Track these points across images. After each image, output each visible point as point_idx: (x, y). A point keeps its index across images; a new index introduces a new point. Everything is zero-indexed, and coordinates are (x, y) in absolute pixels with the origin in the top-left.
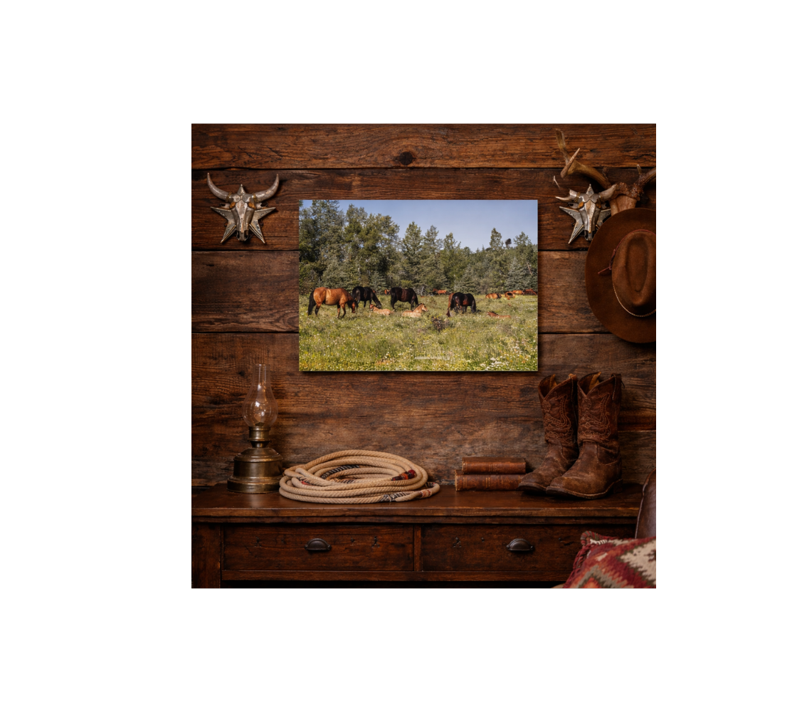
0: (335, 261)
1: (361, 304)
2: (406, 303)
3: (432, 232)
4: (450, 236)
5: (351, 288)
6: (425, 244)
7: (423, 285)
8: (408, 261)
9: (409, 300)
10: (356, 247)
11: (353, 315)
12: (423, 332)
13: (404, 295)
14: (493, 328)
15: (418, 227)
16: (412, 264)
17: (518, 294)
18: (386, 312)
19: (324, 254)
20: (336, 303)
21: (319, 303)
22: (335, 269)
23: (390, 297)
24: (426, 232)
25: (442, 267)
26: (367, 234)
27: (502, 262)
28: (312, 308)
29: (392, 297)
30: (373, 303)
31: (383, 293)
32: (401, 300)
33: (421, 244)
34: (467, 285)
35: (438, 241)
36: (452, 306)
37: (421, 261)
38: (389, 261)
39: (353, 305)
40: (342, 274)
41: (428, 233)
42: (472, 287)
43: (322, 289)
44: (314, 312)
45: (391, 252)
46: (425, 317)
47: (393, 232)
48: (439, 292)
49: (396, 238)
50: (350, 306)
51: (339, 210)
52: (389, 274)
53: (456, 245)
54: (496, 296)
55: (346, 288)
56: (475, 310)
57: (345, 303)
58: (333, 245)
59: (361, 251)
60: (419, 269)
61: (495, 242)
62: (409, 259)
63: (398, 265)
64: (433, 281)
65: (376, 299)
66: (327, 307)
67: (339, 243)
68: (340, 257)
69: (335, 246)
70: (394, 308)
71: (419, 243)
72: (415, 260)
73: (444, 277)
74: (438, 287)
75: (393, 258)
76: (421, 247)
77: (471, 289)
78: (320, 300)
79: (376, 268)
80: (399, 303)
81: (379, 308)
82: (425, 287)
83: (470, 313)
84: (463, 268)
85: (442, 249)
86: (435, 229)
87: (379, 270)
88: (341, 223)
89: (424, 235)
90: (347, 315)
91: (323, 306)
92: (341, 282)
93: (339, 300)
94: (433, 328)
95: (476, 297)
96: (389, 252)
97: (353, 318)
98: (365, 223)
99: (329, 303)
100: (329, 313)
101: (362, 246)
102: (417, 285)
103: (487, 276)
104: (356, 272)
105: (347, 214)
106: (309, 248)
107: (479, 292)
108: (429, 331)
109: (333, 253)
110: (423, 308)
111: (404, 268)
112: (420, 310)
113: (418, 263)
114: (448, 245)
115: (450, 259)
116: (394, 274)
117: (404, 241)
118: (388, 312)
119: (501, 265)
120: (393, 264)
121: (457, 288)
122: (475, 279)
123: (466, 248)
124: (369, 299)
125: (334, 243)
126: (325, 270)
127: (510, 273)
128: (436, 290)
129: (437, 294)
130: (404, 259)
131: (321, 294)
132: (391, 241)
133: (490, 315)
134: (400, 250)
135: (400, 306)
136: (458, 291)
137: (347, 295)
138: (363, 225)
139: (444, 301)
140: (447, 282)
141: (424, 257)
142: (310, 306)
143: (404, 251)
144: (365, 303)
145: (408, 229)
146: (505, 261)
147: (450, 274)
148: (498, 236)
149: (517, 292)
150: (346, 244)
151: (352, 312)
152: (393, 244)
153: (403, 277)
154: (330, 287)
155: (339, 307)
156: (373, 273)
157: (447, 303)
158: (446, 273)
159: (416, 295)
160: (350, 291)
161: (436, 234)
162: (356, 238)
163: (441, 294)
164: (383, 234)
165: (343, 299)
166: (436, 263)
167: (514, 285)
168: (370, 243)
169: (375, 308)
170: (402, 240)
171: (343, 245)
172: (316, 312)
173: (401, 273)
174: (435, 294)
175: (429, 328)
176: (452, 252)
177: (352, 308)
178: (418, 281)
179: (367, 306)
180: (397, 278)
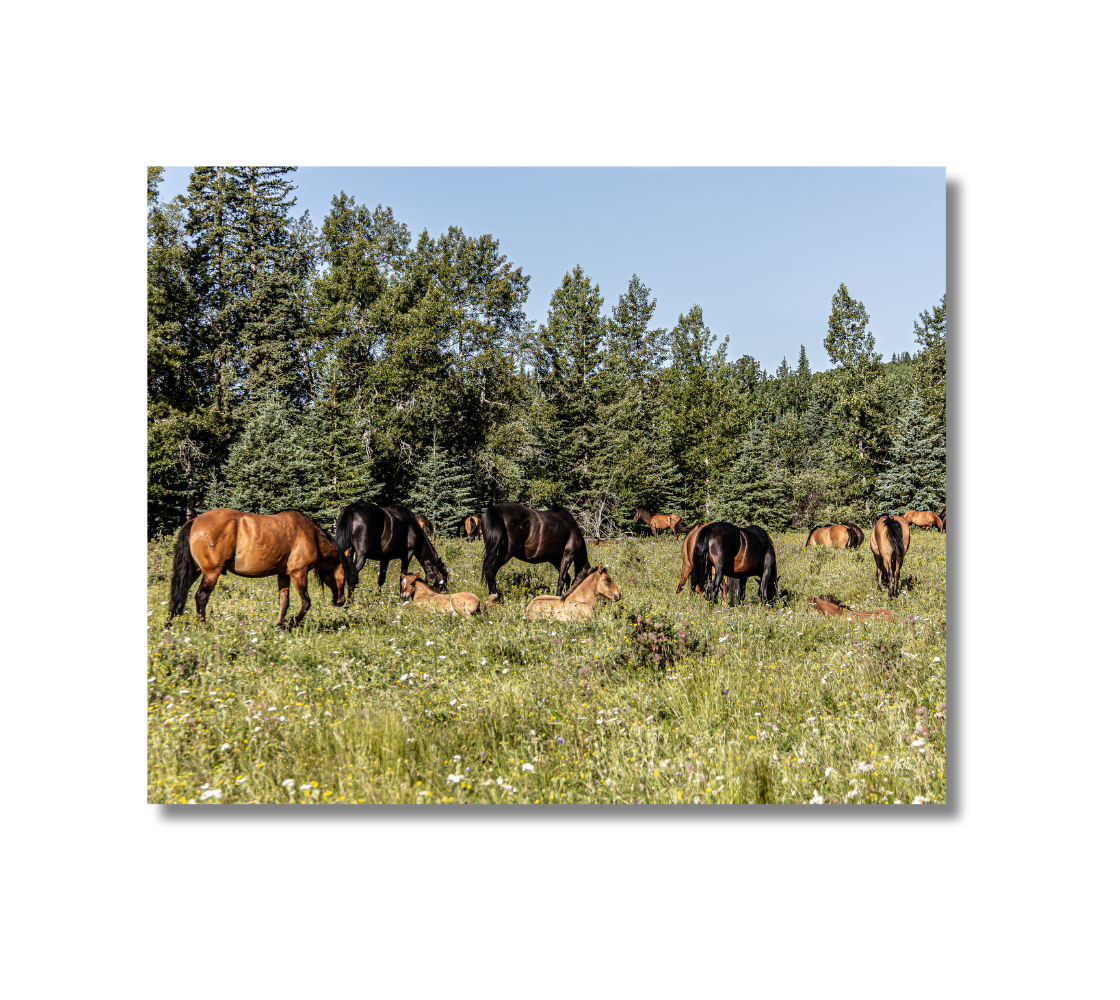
0: (271, 408)
1: (368, 574)
2: (541, 567)
3: (636, 306)
4: (694, 320)
5: (333, 511)
6: (614, 347)
7: (603, 497)
8: (553, 409)
9: (552, 555)
10: (357, 357)
11: (336, 613)
12: (600, 677)
13: (536, 537)
14: (838, 658)
15: (593, 285)
16: (568, 420)
17: (923, 527)
18: (461, 602)
19: (231, 381)
20: (276, 568)
21: (212, 568)
22: (274, 435)
23: (480, 545)
24: (617, 303)
25: (665, 428)
26: (404, 311)
27: (870, 412)
28: (188, 587)
29: (489, 545)
30: (416, 567)
31: (458, 530)
32: (522, 556)
33: (600, 348)
34: (749, 497)
35: (654, 335)
36: (699, 574)
37: (601, 409)
38: (486, 407)
39: (339, 575)
40: (301, 459)
41: (623, 306)
42: (764, 502)
43: (220, 515)
44: (191, 603)
45: (494, 374)
46: (606, 620)
47: (505, 301)
48: (655, 522)
49: (514, 321)
50: (326, 578)
51: (294, 213)
52: (486, 458)
53: (713, 351)
54: (843, 535)
55: (314, 509)
56: (772, 592)
57: (309, 567)
58: (264, 347)
59: (375, 370)
60: (591, 437)
61: (844, 336)
62: (560, 401)
63: (520, 424)
64: (633, 482)
65: (425, 552)
66: (240, 582)
67: (289, 336)
68: (297, 391)
69: (275, 348)
70: (493, 588)
71: (593, 348)
72: (581, 406)
73: (669, 466)
74: (653, 504)
75: (501, 397)
76: (600, 358)
77: (761, 510)
78: (215, 559)
79: (437, 433)
80: (514, 566)
81: (438, 588)
82: (610, 502)
83: (755, 602)
84: (731, 433)
85: (667, 364)
86: (644, 293)
87: (445, 444)
88: (303, 266)
89: (611, 315)
90: (313, 613)
91: (228, 580)
92: (295, 488)
93: (286, 556)
94: (633, 660)
95: (777, 539)
96: (487, 373)
97: (336, 625)
98: (397, 267)
99: (246, 567)
100: (247, 606)
101: (378, 351)
102: (585, 497)
103: (817, 462)
104: (352, 450)
105: (327, 230)
106: (173, 356)
107: (789, 523)
108: (619, 674)
109: (268, 375)
110: (602, 587)
111: (540, 433)
112: (590, 595)
113: (591, 415)
114: (689, 353)
115: (692, 400)
116: (501, 458)
117: (545, 336)
118: (470, 607)
119: (864, 421)
120: (502, 416)
121: (714, 509)
122: (775, 474)
123: (745, 360)
124: (399, 551)
125: (273, 337)
126: (235, 438)
127: (898, 448)
128: (645, 515)
129: (648, 532)
130: (539, 400)
131: (217, 535)
132: (496, 333)
133: (819, 608)
134: (529, 369)
135: (518, 579)
136: (719, 518)
137: (315, 541)
138: (387, 273)
139: (667, 556)
140: (679, 484)
141: (610, 397)
142: (175, 582)
143: (543, 373)
144: (384, 567)
145: (559, 295)
146: (880, 408)
147: (690, 455)
148: (856, 316)
149: (919, 519)
150: (318, 343)
151: (335, 603)
152: (506, 344)
153: (533, 470)
154: (254, 508)
155: (284, 582)
156: (423, 454)
157: (682, 565)
158: (677, 451)
159: (580, 534)
160: (330, 520)
161: (647, 312)
162: (357, 320)
163: (660, 531)
164: (469, 309)
165: (300, 552)
166: (648, 417)
167: (911, 494)
168: (414, 341)
169: (421, 588)
170: (536, 329)
171: (306, 346)
172: (201, 606)
173: (527, 452)
174: (642, 530)
175: (623, 659)
176: (698, 377)
177: (332, 583)
178: (587, 483)
179: (392, 582)
180: (512, 470)
